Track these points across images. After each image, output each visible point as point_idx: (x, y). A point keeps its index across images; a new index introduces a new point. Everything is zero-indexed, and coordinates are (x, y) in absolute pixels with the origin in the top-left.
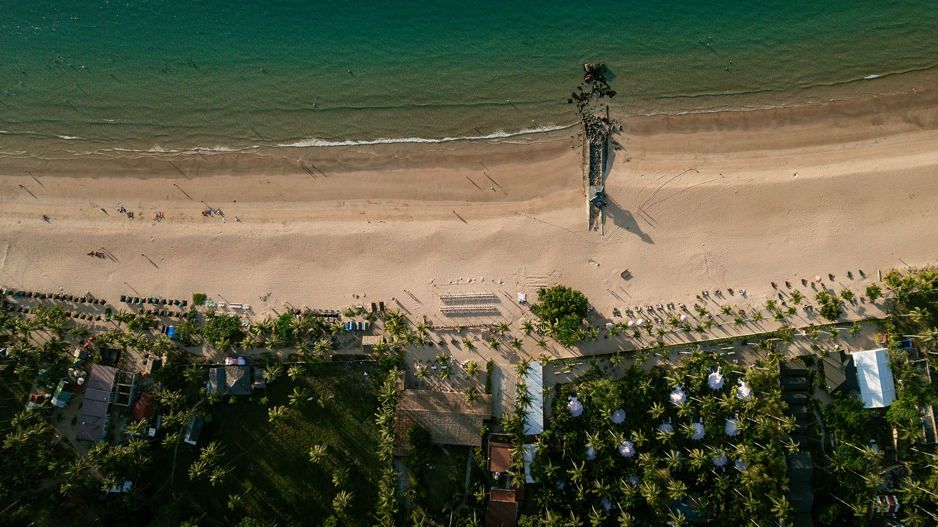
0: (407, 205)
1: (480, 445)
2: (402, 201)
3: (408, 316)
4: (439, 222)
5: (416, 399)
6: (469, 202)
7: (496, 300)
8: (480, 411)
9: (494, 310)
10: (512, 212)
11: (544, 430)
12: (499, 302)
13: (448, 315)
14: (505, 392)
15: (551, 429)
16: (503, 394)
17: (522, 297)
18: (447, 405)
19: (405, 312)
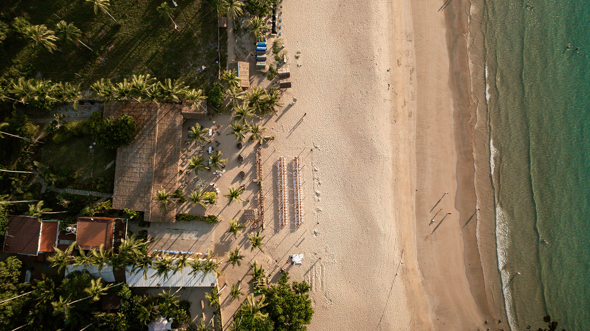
0: (410, 116)
1: (114, 208)
2: (414, 110)
3: (275, 117)
4: (390, 156)
5: (170, 128)
6: (415, 193)
7: (294, 227)
8: (154, 207)
9: (282, 225)
10: (404, 246)
11: (131, 288)
12: (292, 231)
13: (275, 167)
14: (180, 238)
15: (132, 297)
16: (177, 236)
17: (297, 259)
18: (162, 166)
19: (279, 114)
